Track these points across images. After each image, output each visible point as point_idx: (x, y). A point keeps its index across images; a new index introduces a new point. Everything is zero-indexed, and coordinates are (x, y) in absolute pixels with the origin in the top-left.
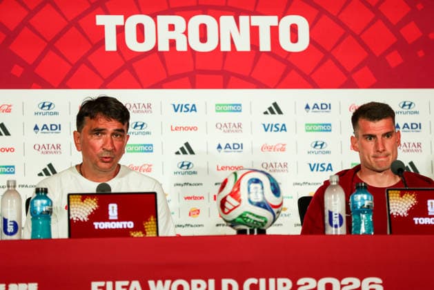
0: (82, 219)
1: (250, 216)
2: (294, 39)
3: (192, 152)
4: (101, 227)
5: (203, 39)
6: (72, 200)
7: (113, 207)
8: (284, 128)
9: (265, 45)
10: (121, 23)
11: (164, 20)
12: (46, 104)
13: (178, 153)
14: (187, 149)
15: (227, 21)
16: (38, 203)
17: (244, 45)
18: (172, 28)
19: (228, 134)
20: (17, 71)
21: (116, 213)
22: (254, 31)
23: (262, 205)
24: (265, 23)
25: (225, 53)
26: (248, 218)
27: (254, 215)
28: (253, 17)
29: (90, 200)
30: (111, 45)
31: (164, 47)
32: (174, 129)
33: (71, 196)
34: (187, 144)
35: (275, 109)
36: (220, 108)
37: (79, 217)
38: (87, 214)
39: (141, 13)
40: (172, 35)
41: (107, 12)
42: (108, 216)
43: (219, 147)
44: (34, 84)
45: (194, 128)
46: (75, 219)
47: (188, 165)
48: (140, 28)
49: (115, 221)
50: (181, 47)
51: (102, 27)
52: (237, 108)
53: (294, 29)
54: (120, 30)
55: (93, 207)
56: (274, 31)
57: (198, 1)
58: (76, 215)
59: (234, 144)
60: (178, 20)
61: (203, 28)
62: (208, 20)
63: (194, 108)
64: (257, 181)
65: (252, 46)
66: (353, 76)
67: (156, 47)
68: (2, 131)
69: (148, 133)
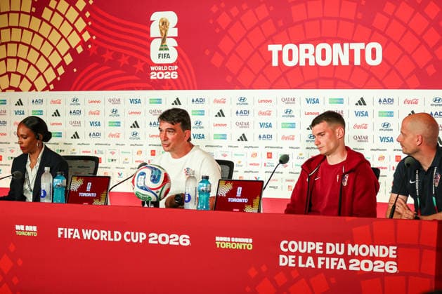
2: (374, 57)
5: (324, 58)
8: (366, 114)
9: (357, 62)
10: (281, 49)
11: (303, 47)
12: (242, 98)
13: (308, 129)
15: (337, 46)
17: (345, 62)
18: (307, 51)
20: (229, 79)
22: (352, 52)
24: (357, 47)
25: (335, 66)
28: (351, 44)
30: (275, 63)
31: (302, 63)
32: (306, 113)
35: (362, 102)
36: (332, 101)
39: (291, 42)
40: (307, 56)
41: (274, 43)
44: (237, 87)
48: (290, 52)
50: (312, 63)
51: (271, 52)
52: (341, 101)
53: (374, 51)
54: (280, 53)
57: (321, 35)
60: (310, 47)
61: (324, 51)
62: (326, 46)
63: (318, 101)
65: (350, 62)
66: (407, 81)
67: (298, 63)
68: (221, 114)
69: (293, 116)
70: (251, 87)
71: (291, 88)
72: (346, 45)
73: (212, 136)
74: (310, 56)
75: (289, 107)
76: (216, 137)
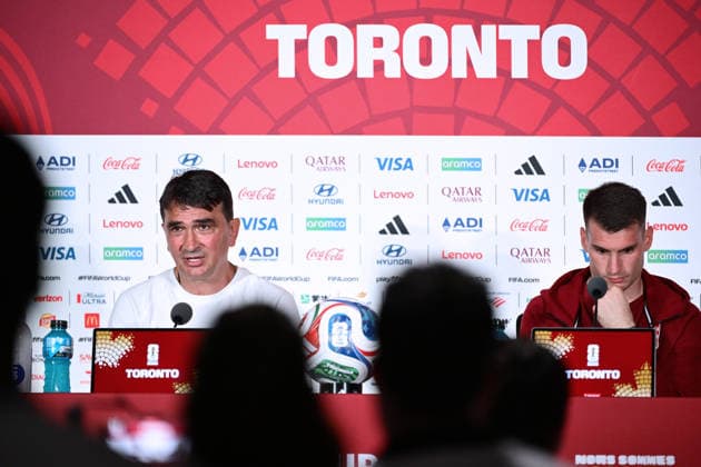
0: (110, 364)
1: (332, 367)
2: (565, 60)
3: (405, 231)
4: (134, 376)
5: (426, 59)
6: (99, 337)
7: (153, 349)
8: (546, 196)
9: (520, 69)
10: (303, 36)
11: (367, 32)
12: (190, 157)
13: (383, 232)
14: (398, 226)
15: (463, 32)
16: (53, 341)
17: (487, 69)
18: (378, 42)
19: (460, 203)
20: (150, 108)
21: (156, 357)
22: (504, 48)
23: (348, 352)
25: (459, 81)
26: (329, 369)
27: (336, 365)
28: (501, 27)
29: (123, 338)
30: (286, 69)
31: (366, 71)
32: (378, 195)
33: (98, 333)
34: (397, 219)
35: (533, 166)
36: (449, 165)
37: (107, 361)
38: (117, 358)
39: (332, 21)
40: (379, 54)
41: (282, 21)
42: (146, 360)
43: (446, 223)
44: (173, 128)
45: (410, 195)
46: (101, 363)
47: (399, 251)
48: (331, 43)
49: (155, 368)
50: (392, 71)
51: (275, 42)
52: (474, 164)
53: (564, 45)
54: (301, 47)
55: (127, 348)
56: (534, 48)
57: (418, 3)
58: (103, 359)
59: (468, 219)
60: (388, 32)
61: (426, 43)
62: (434, 31)
63: (409, 165)
64: (344, 318)
65: (499, 70)
66: (654, 117)
67: (354, 71)
68: (126, 195)
69: (339, 201)
70: (215, 129)
71: (332, 133)
72: (488, 30)
73: (98, 253)
74: (387, 54)
75: (327, 178)
76: (112, 253)
